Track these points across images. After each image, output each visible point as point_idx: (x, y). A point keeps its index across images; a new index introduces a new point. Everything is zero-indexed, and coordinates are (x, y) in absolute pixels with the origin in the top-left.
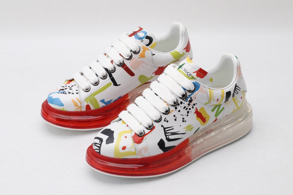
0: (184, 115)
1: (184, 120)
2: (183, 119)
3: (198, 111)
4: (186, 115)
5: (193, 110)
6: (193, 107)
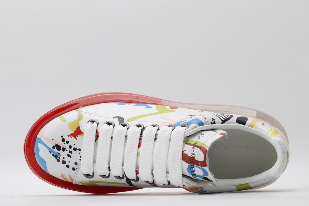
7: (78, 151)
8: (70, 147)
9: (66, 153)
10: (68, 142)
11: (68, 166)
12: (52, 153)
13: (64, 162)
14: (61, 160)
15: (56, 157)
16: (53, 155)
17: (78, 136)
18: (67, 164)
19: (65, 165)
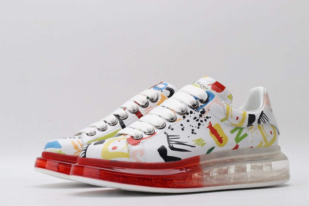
0: (194, 127)
1: (194, 132)
2: (193, 130)
3: (213, 126)
4: (197, 128)
5: (206, 124)
6: (205, 120)
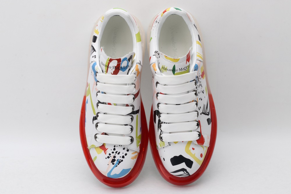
7: (115, 148)
8: (113, 153)
9: (117, 155)
10: (110, 154)
11: (126, 154)
12: (117, 165)
13: (123, 157)
14: (122, 159)
15: (120, 162)
16: (118, 164)
17: (106, 147)
18: (124, 155)
19: (125, 156)
